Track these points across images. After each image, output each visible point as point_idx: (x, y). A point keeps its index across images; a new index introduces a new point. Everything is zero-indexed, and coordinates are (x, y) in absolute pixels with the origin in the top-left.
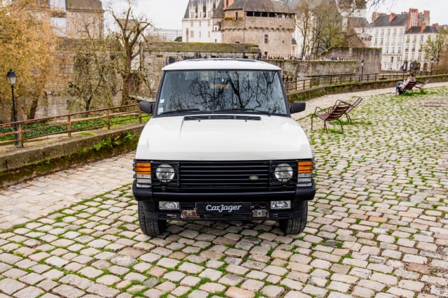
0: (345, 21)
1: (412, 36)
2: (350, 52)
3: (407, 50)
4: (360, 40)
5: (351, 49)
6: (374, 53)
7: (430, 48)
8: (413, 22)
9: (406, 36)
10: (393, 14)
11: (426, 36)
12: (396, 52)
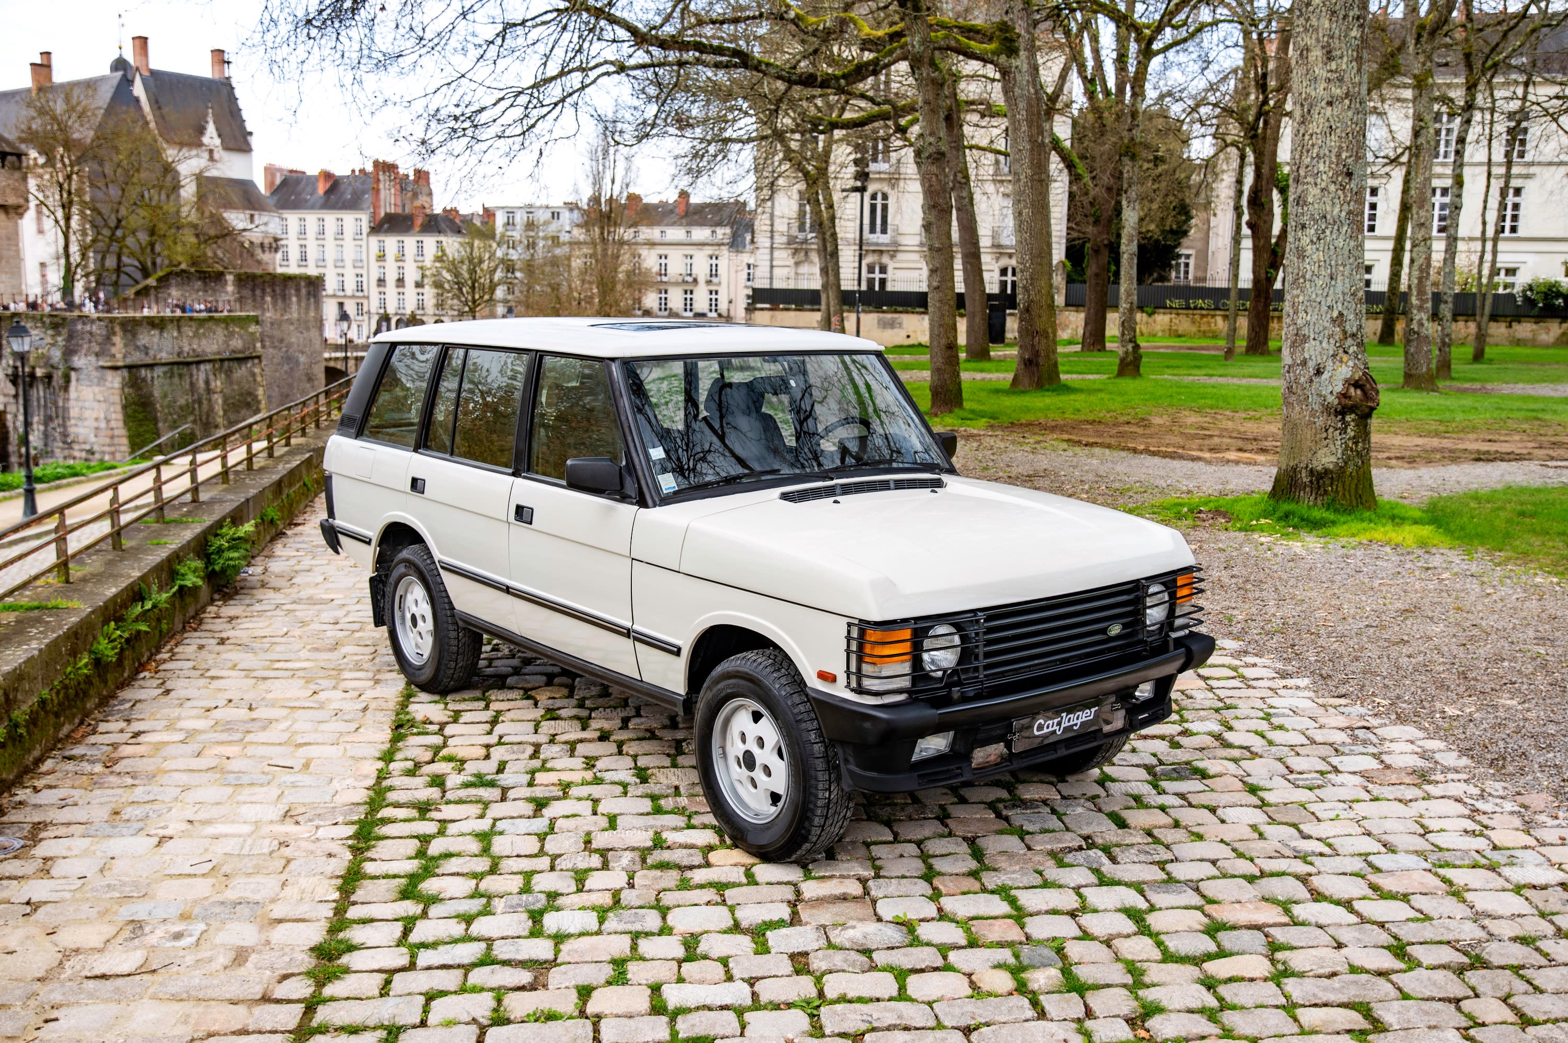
0: (188, 191)
1: (391, 242)
2: (230, 288)
3: (381, 282)
4: (249, 251)
5: (230, 278)
6: (304, 291)
7: (447, 276)
8: (389, 201)
9: (374, 240)
10: (327, 175)
11: (430, 243)
12: (350, 287)
